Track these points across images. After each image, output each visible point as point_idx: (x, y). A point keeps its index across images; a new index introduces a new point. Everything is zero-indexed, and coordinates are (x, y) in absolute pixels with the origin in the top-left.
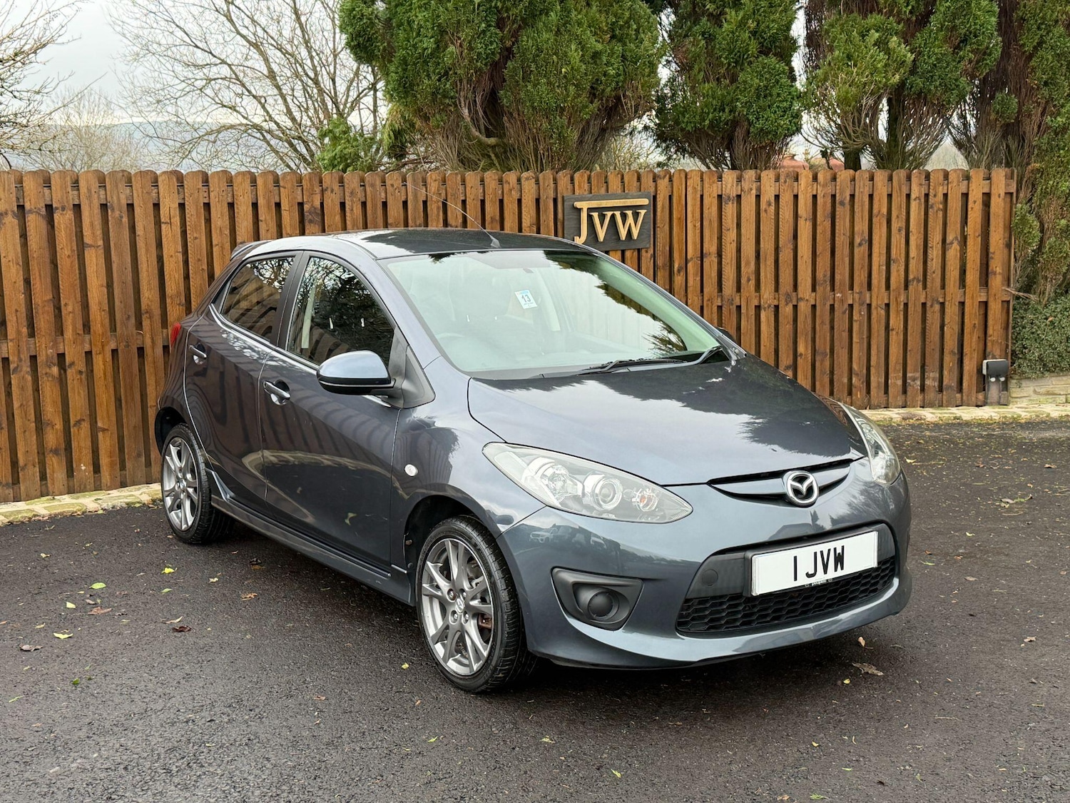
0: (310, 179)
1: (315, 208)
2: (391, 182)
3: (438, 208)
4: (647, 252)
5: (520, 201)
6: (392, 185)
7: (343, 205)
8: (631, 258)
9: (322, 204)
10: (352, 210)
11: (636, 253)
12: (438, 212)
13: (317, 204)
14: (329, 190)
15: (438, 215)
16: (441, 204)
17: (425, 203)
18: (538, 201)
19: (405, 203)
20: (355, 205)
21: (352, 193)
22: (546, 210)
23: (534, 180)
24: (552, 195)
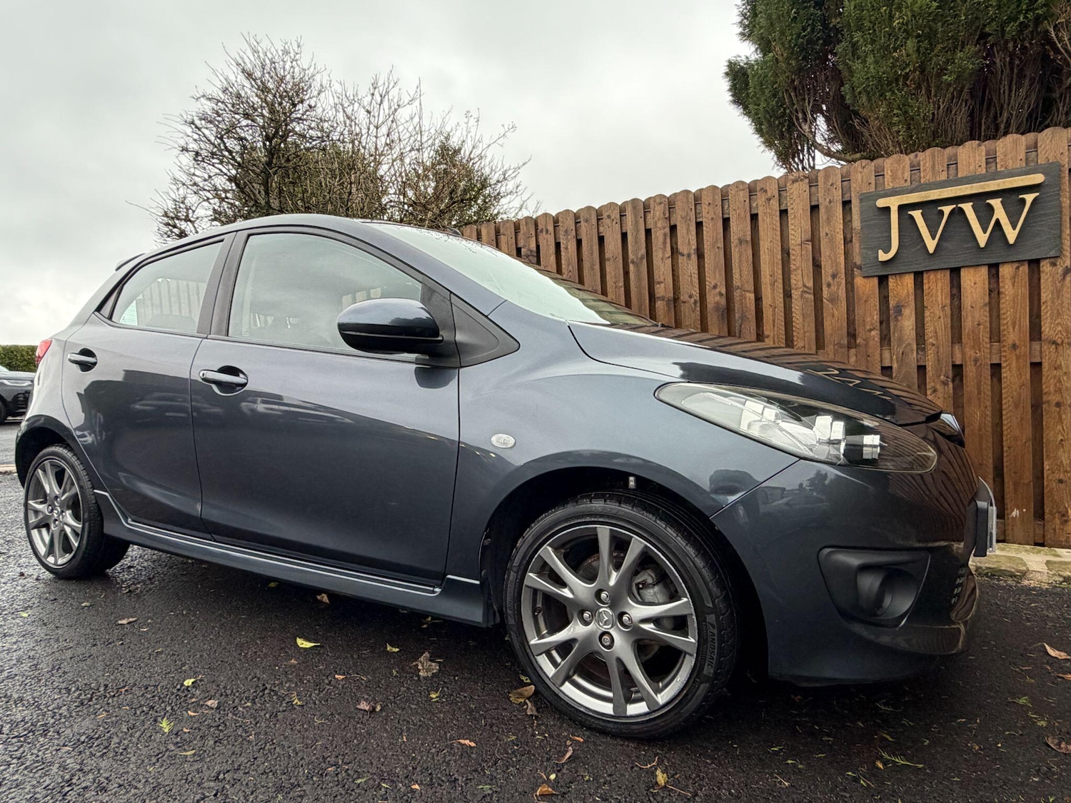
0: (527, 224)
1: (531, 251)
2: (607, 214)
3: (665, 235)
4: (1054, 264)
5: (784, 213)
6: (609, 217)
7: (558, 245)
8: (1014, 277)
9: (538, 247)
10: (567, 248)
11: (1025, 269)
12: (665, 239)
13: (533, 246)
14: (544, 230)
15: (665, 243)
16: (668, 230)
17: (648, 232)
18: (814, 208)
19: (624, 236)
20: (569, 244)
21: (566, 231)
22: (828, 220)
23: (807, 181)
24: (838, 196)
